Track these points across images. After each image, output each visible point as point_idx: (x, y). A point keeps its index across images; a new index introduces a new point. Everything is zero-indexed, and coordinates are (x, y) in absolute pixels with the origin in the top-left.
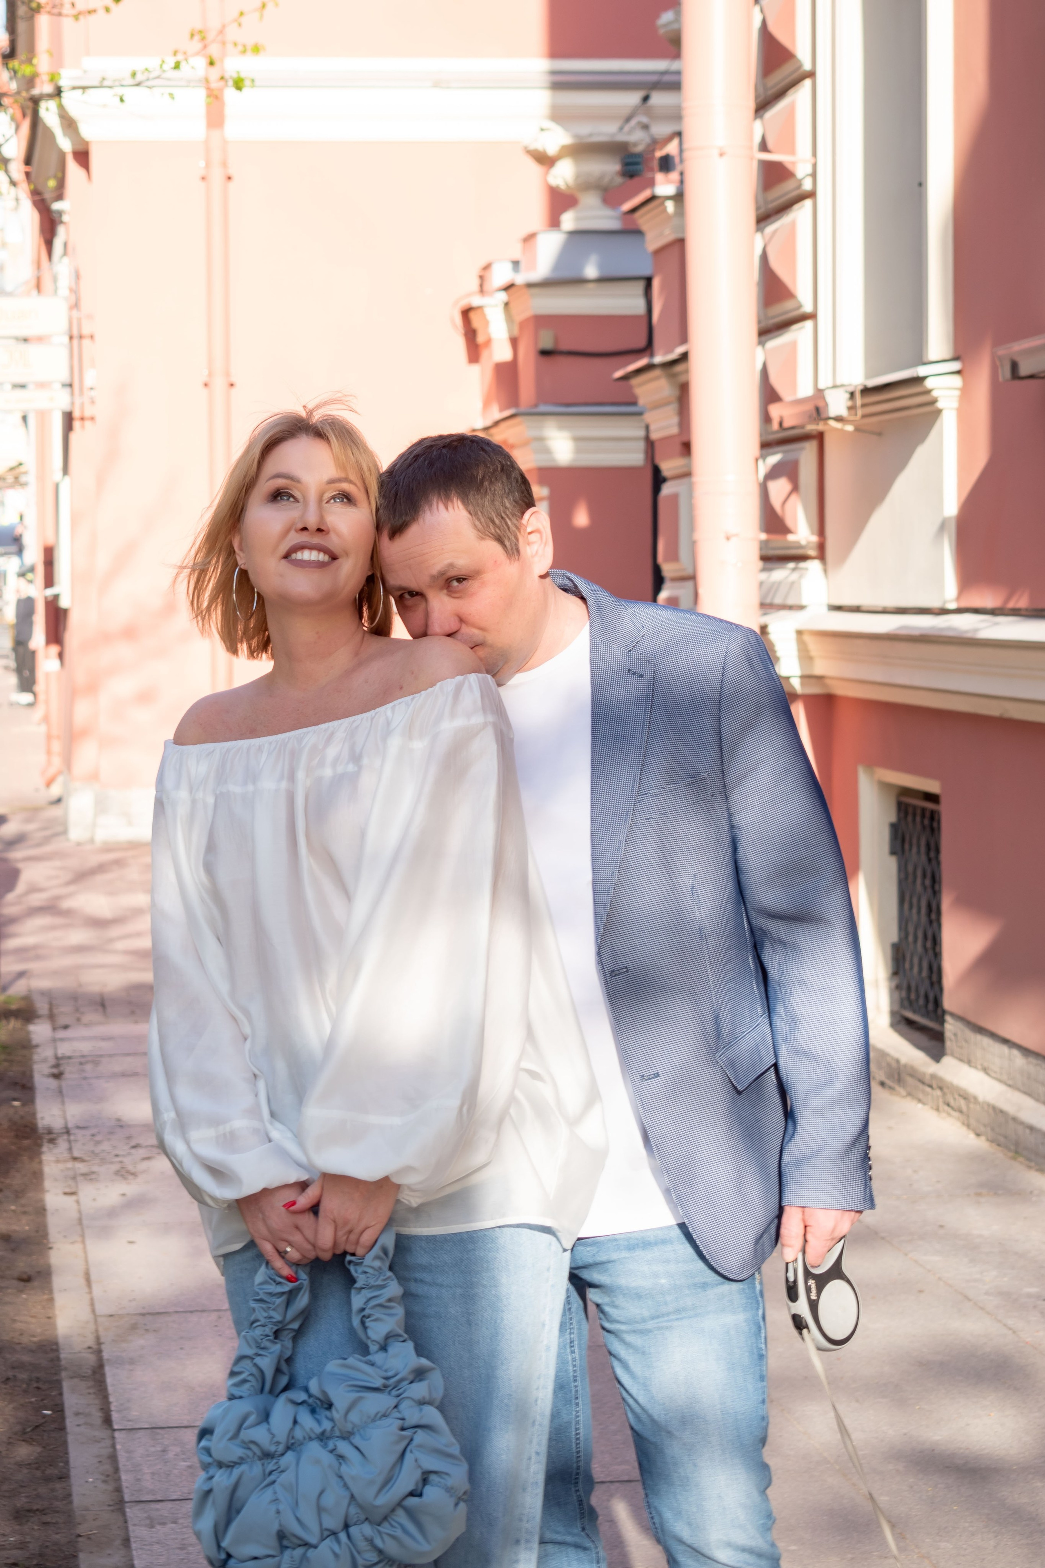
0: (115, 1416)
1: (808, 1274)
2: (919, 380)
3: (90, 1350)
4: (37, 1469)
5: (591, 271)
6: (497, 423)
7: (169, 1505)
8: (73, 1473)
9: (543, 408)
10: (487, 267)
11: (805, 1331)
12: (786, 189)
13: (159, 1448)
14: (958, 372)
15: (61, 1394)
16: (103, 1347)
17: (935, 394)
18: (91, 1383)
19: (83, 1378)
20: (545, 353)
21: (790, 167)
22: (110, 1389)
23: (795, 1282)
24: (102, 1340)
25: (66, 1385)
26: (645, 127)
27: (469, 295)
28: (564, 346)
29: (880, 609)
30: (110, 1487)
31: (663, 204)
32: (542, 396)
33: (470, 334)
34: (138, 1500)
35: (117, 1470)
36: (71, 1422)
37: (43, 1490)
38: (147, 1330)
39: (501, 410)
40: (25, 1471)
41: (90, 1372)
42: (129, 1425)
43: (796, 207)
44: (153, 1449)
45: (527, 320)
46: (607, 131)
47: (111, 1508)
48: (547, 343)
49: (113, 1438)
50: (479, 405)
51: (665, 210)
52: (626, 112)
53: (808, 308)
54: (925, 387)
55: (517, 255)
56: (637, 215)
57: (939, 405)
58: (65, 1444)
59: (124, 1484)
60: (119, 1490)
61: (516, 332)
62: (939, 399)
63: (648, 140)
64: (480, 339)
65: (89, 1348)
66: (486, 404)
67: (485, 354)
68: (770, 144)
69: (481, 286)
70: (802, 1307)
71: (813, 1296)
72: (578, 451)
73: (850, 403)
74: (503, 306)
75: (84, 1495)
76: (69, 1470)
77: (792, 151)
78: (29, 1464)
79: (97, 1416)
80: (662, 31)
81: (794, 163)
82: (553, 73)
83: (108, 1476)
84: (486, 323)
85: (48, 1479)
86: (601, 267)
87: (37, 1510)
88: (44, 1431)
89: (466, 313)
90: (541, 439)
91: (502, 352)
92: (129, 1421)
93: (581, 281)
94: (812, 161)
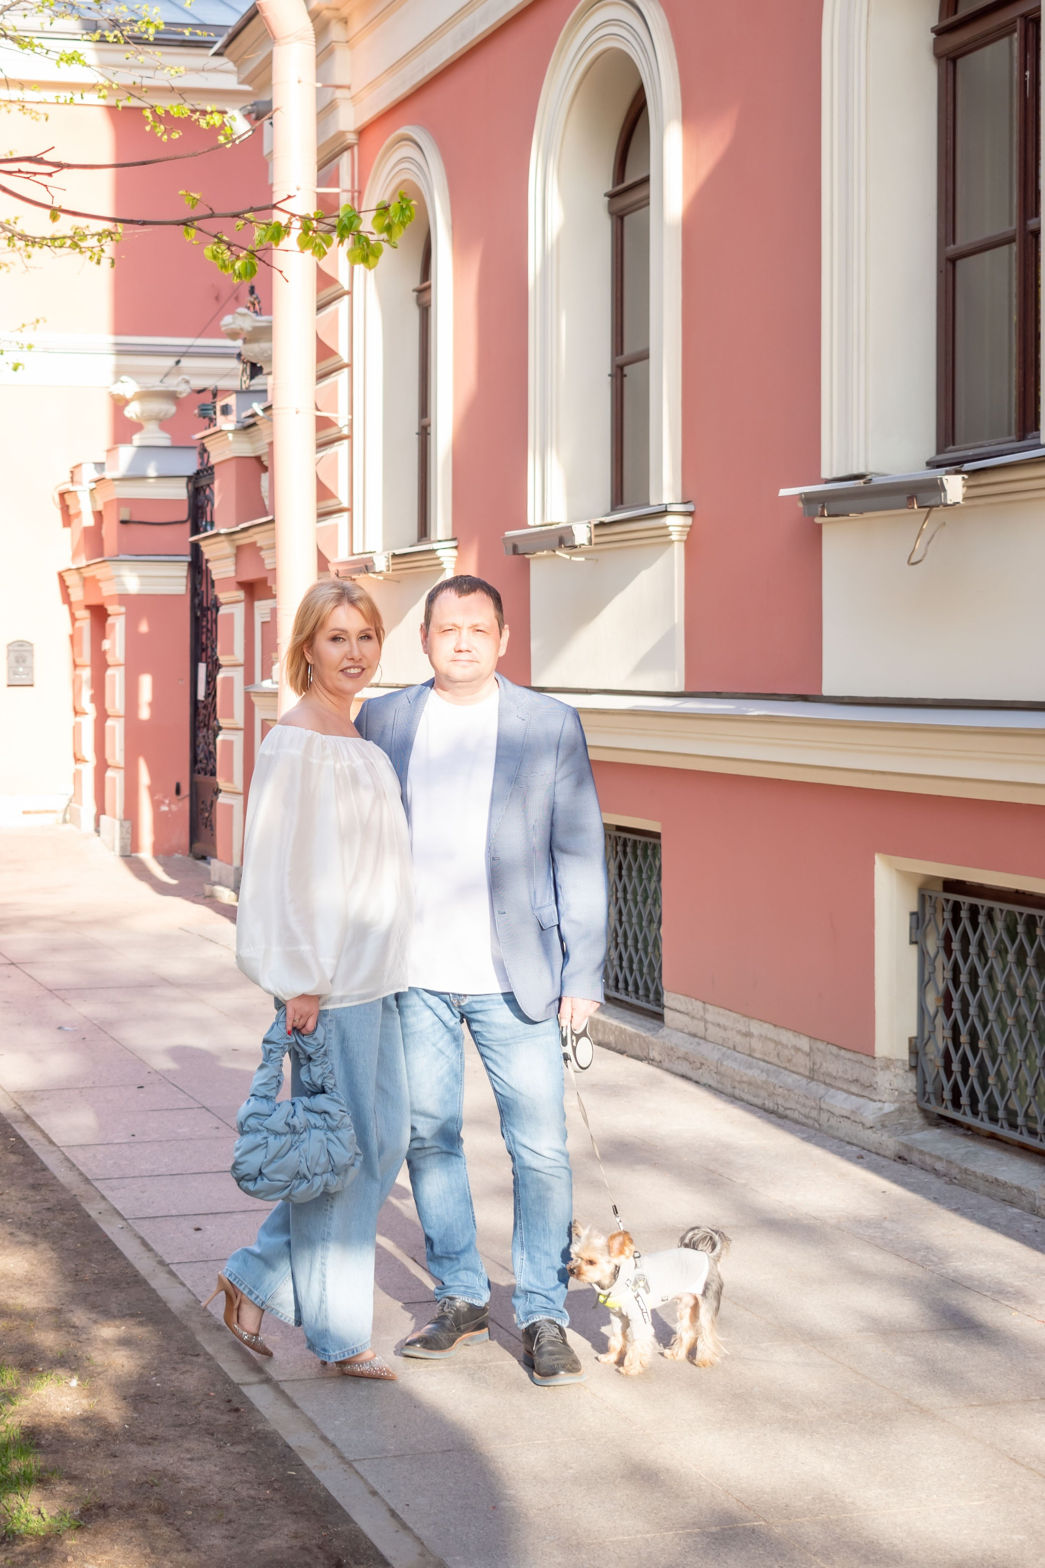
1: (572, 1033)
2: (433, 551)
5: (152, 472)
6: (88, 566)
9: (122, 557)
11: (569, 1061)
12: (331, 432)
14: (456, 547)
17: (442, 559)
20: (123, 522)
23: (566, 1037)
25: (15, 1126)
26: (187, 382)
27: (65, 483)
28: (136, 519)
29: (395, 685)
30: (76, 1172)
31: (226, 434)
32: (122, 549)
33: (65, 509)
35: (74, 1165)
36: (29, 1143)
38: (41, 1099)
41: (23, 1119)
42: (66, 1144)
43: (336, 444)
45: (112, 501)
46: (154, 383)
47: (84, 1182)
49: (60, 1150)
50: (70, 554)
51: (227, 439)
52: (166, 370)
53: (345, 504)
54: (437, 555)
55: (102, 458)
56: (204, 441)
57: (444, 566)
58: (34, 1154)
59: (83, 1171)
60: (81, 1173)
61: (100, 507)
62: (444, 563)
63: (189, 390)
64: (72, 511)
66: (75, 555)
67: (75, 522)
68: (319, 407)
69: (72, 478)
70: (568, 1049)
71: (574, 1044)
72: (142, 584)
73: (387, 564)
74: (89, 491)
77: (336, 412)
80: (223, 329)
81: (337, 418)
82: (116, 344)
84: (78, 502)
86: (157, 470)
88: (18, 1148)
89: (62, 495)
90: (119, 576)
91: (88, 520)
92: (64, 1142)
94: (350, 417)
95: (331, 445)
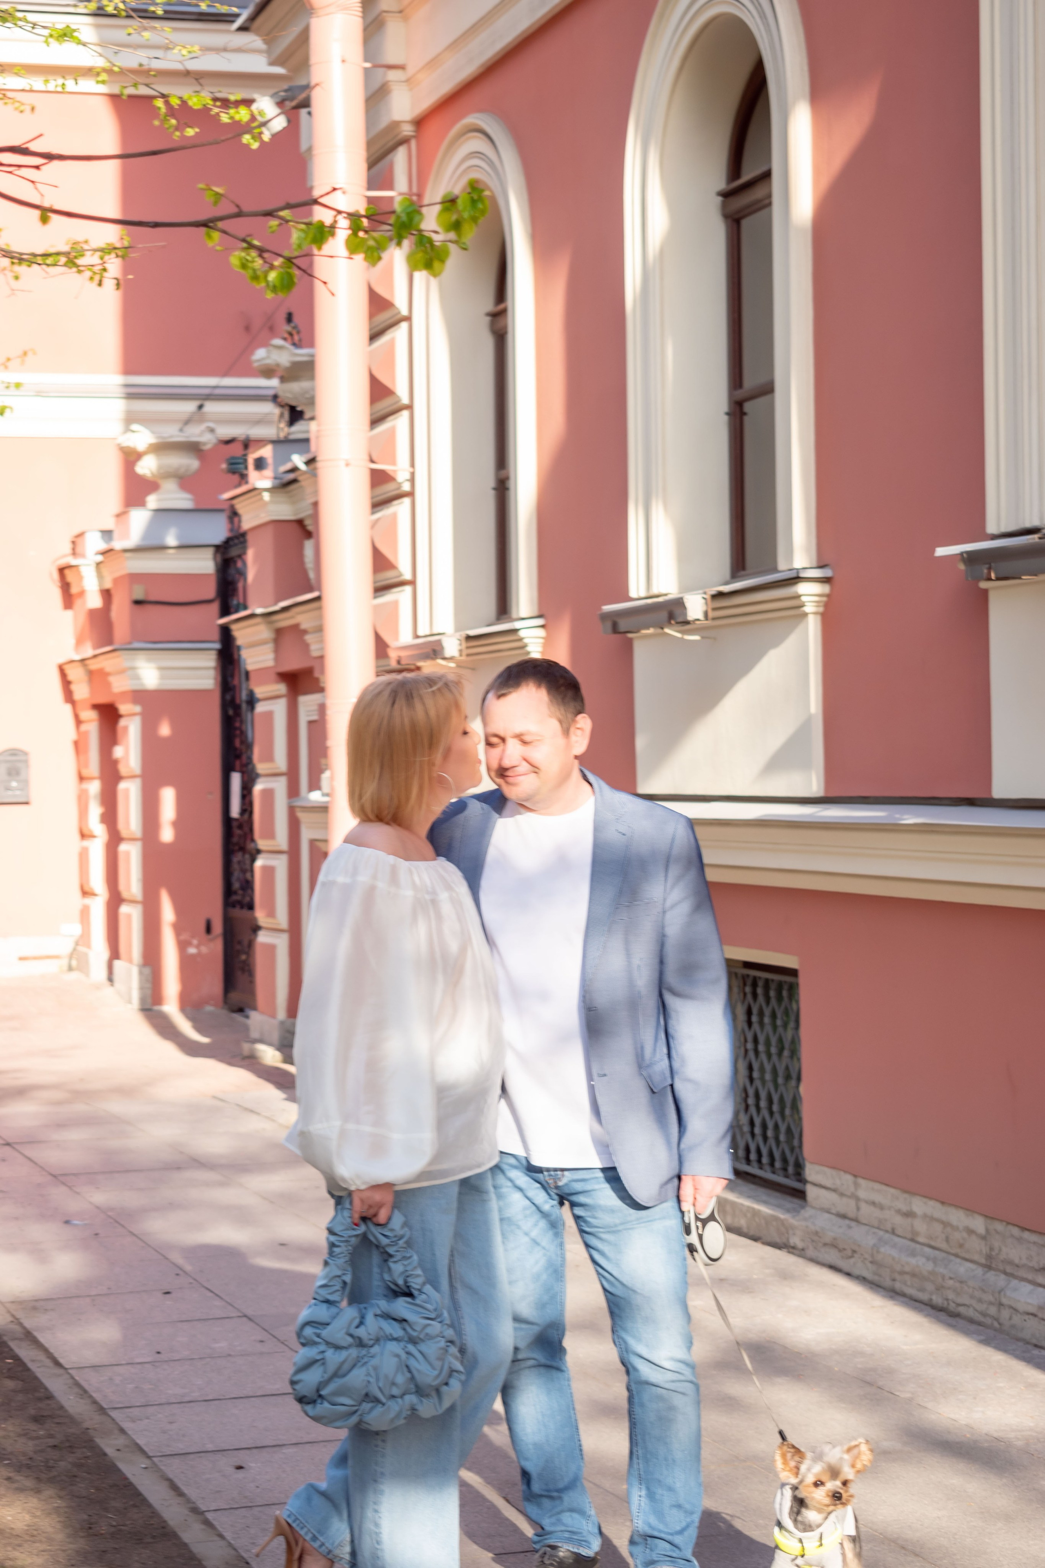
0: (62, 1361)
2: (514, 631)
3: (14, 1323)
4: (28, 1393)
5: (171, 540)
6: (95, 656)
7: (138, 1409)
8: (55, 1394)
9: (136, 645)
10: (81, 535)
12: (388, 489)
13: (106, 1378)
14: (543, 626)
15: (11, 1350)
16: (21, 1321)
17: (526, 641)
18: (29, 1342)
19: (20, 1339)
20: (138, 602)
21: (391, 474)
22: (47, 1345)
24: (18, 1317)
25: (12, 1345)
26: (212, 430)
27: (65, 556)
28: (152, 598)
30: (88, 1401)
31: (260, 494)
32: (136, 635)
33: (65, 586)
34: (113, 1407)
35: (85, 1391)
36: (30, 1365)
37: (40, 1405)
38: (46, 1310)
39: (96, 647)
41: (23, 1336)
42: (75, 1366)
43: (395, 502)
44: (102, 1379)
45: (122, 577)
46: (173, 433)
47: (98, 1413)
48: (139, 595)
49: (69, 1374)
50: (72, 641)
51: (261, 499)
52: (186, 417)
53: (407, 576)
54: (519, 636)
55: (110, 526)
56: (235, 502)
57: (528, 649)
58: (36, 1378)
59: (97, 1399)
60: (95, 1402)
61: (108, 585)
62: (528, 645)
63: (214, 441)
64: (74, 590)
66: (79, 642)
67: (78, 603)
68: (375, 458)
69: (74, 549)
71: (700, 1232)
72: (162, 677)
73: (460, 648)
74: (95, 565)
75: (73, 1406)
76: (51, 1393)
77: (393, 462)
78: (21, 1391)
79: (48, 1362)
81: (395, 471)
82: (127, 386)
83: (81, 1395)
84: (80, 578)
85: (40, 1399)
86: (179, 537)
87: (47, 1416)
88: (17, 1372)
89: (62, 571)
90: (133, 668)
91: (94, 601)
92: (73, 1363)
93: (164, 548)
94: (411, 470)
95: (388, 505)
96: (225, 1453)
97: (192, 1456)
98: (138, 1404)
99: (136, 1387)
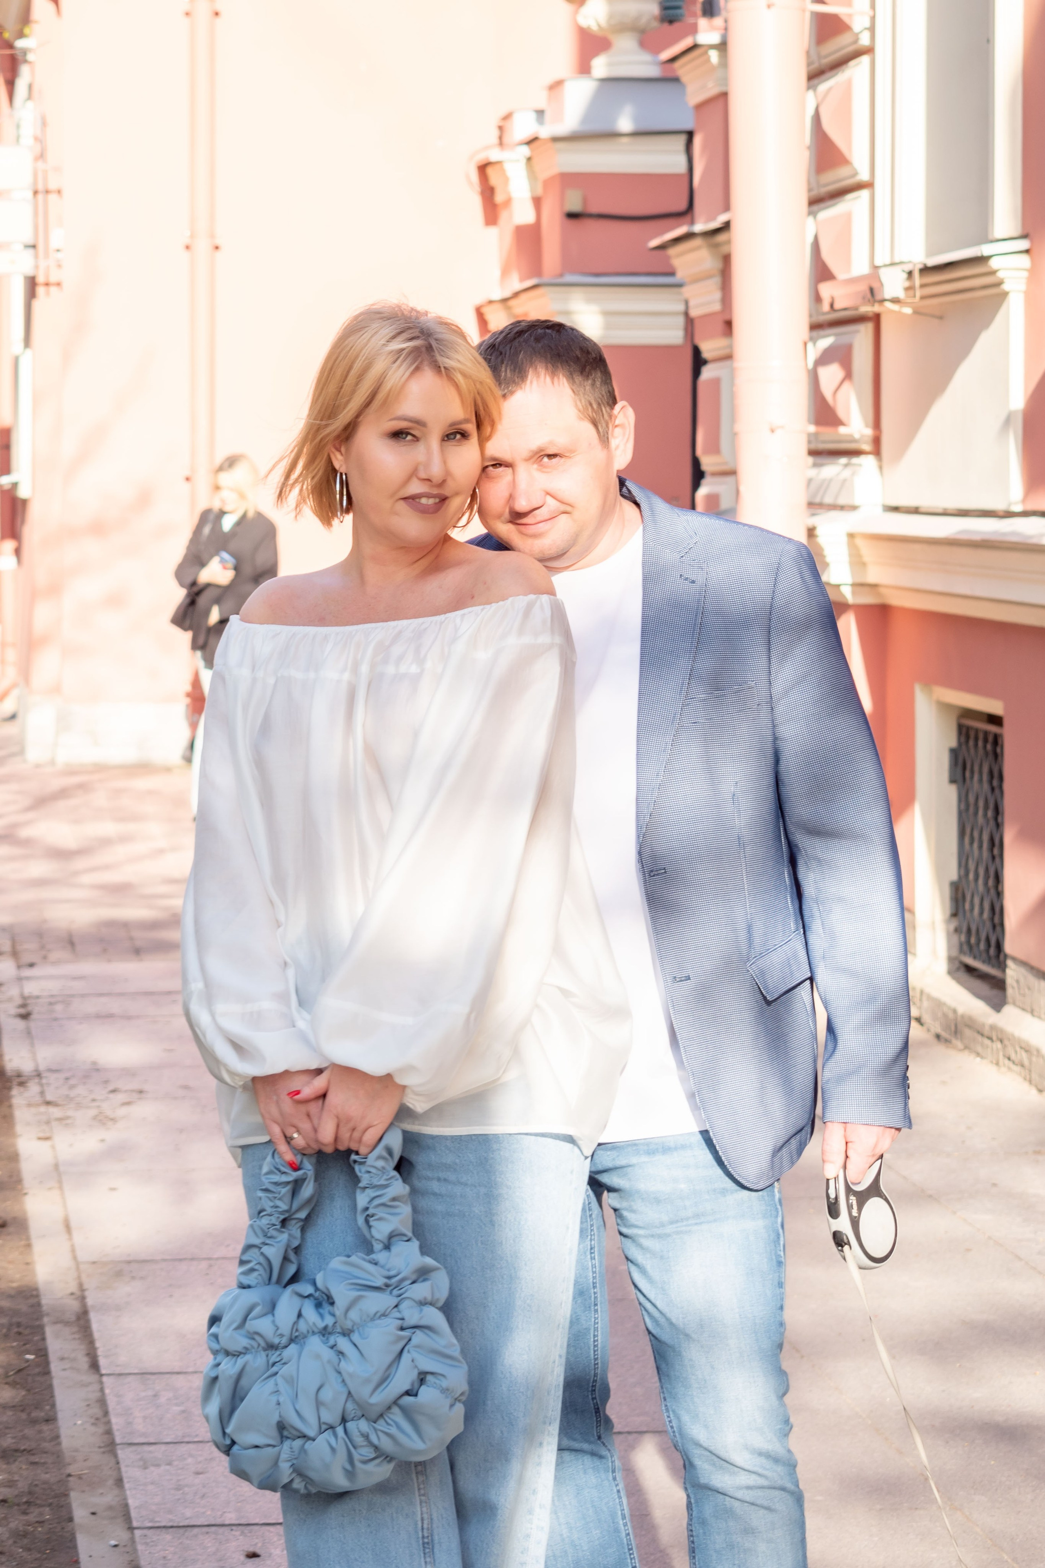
0: (102, 1362)
1: (850, 1191)
2: (985, 259)
3: (73, 1297)
4: (22, 1411)
5: (625, 124)
6: (519, 293)
7: (163, 1448)
8: (60, 1415)
9: (569, 278)
10: (508, 117)
11: (846, 1248)
12: (842, 44)
13: (150, 1393)
14: (1027, 252)
15: (44, 1339)
16: (87, 1293)
17: (1001, 274)
18: (75, 1329)
19: (67, 1323)
20: (573, 216)
21: (845, 20)
22: (96, 1335)
23: (837, 1198)
24: (85, 1286)
25: (49, 1331)
27: (488, 148)
28: (593, 209)
30: (101, 1429)
32: (568, 265)
33: (488, 192)
34: (129, 1442)
35: (106, 1413)
36: (55, 1367)
37: (29, 1432)
38: (133, 1277)
39: (523, 279)
40: (10, 1413)
41: (73, 1318)
42: (118, 1370)
44: (143, 1394)
45: (553, 178)
47: (102, 1450)
48: (575, 204)
49: (101, 1383)
51: (709, 60)
53: (865, 176)
54: (990, 267)
56: (679, 63)
57: (1007, 287)
58: (50, 1387)
59: (115, 1427)
60: (109, 1432)
61: (540, 192)
62: (1004, 280)
64: (500, 198)
65: (72, 1294)
66: (506, 274)
67: (504, 216)
69: (501, 138)
70: (842, 1224)
71: (855, 1213)
73: (909, 284)
74: (525, 161)
75: (73, 1437)
76: (55, 1413)
78: (14, 1407)
79: (83, 1362)
81: (851, 16)
83: (97, 1419)
84: (507, 180)
85: (34, 1422)
86: (634, 121)
87: (24, 1450)
88: (28, 1375)
89: (484, 168)
91: (524, 214)
92: (118, 1366)
93: (614, 135)
96: (246, 1530)
97: (196, 1530)
98: (168, 1440)
99: (183, 1412)
